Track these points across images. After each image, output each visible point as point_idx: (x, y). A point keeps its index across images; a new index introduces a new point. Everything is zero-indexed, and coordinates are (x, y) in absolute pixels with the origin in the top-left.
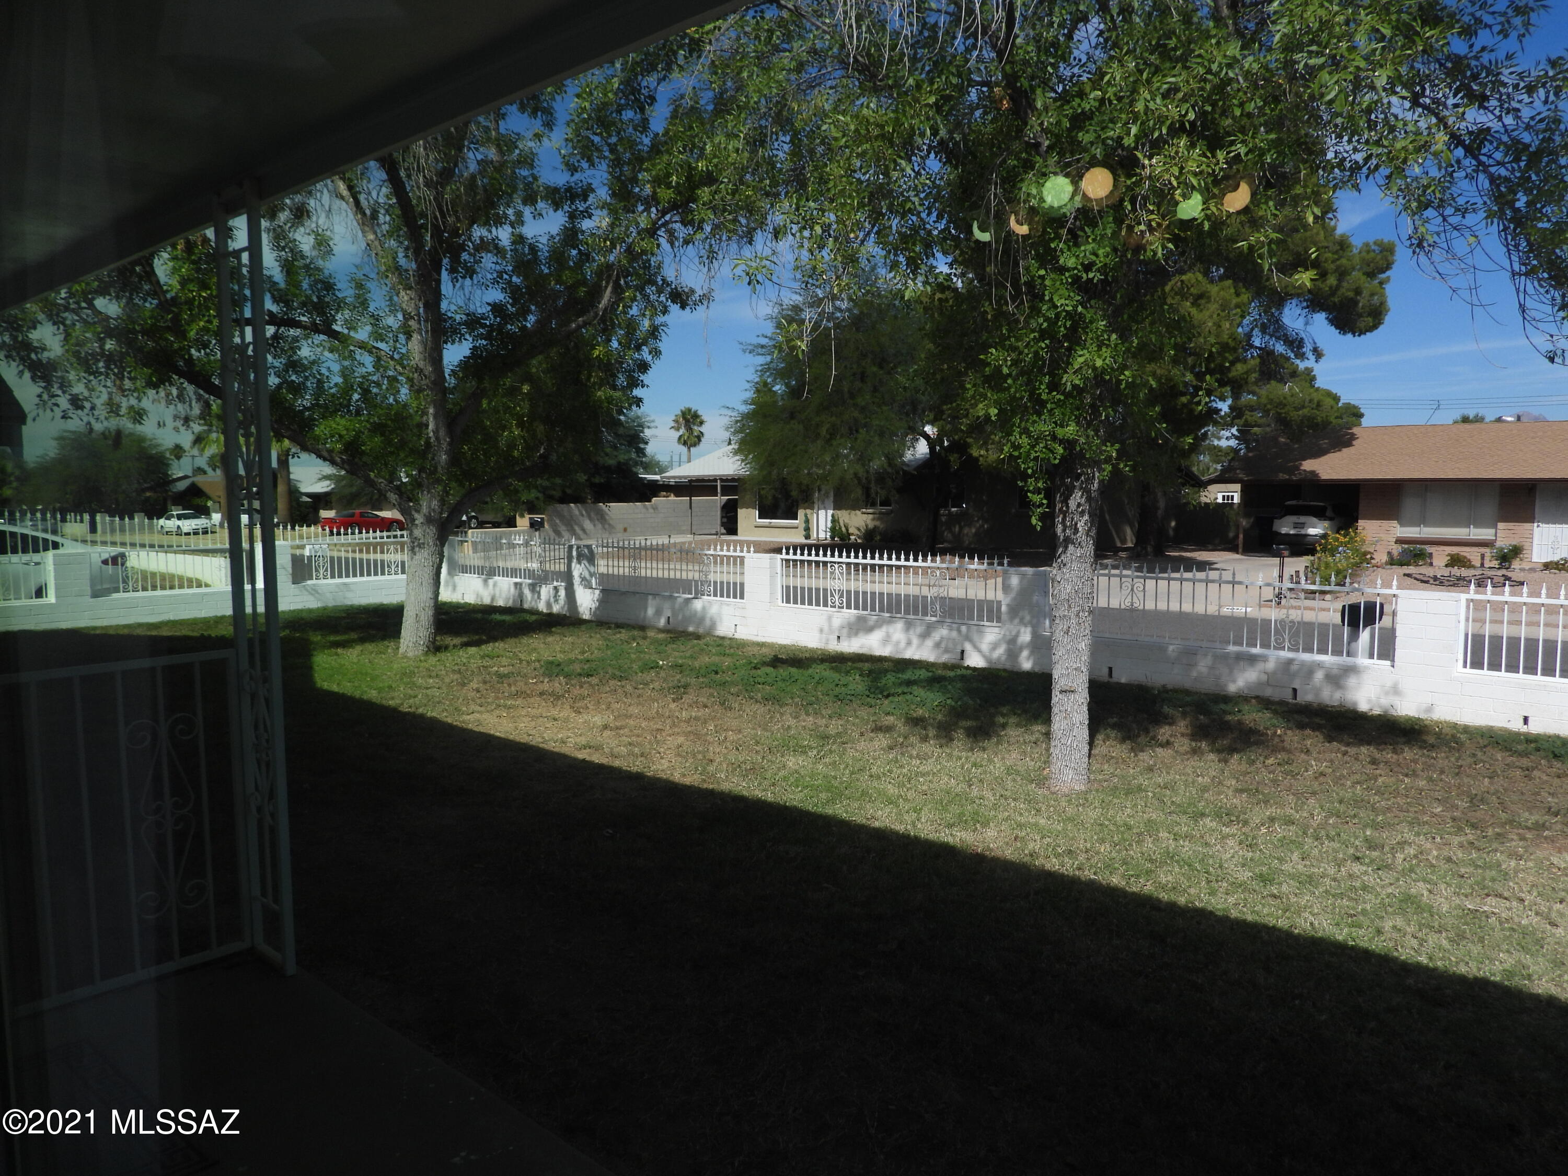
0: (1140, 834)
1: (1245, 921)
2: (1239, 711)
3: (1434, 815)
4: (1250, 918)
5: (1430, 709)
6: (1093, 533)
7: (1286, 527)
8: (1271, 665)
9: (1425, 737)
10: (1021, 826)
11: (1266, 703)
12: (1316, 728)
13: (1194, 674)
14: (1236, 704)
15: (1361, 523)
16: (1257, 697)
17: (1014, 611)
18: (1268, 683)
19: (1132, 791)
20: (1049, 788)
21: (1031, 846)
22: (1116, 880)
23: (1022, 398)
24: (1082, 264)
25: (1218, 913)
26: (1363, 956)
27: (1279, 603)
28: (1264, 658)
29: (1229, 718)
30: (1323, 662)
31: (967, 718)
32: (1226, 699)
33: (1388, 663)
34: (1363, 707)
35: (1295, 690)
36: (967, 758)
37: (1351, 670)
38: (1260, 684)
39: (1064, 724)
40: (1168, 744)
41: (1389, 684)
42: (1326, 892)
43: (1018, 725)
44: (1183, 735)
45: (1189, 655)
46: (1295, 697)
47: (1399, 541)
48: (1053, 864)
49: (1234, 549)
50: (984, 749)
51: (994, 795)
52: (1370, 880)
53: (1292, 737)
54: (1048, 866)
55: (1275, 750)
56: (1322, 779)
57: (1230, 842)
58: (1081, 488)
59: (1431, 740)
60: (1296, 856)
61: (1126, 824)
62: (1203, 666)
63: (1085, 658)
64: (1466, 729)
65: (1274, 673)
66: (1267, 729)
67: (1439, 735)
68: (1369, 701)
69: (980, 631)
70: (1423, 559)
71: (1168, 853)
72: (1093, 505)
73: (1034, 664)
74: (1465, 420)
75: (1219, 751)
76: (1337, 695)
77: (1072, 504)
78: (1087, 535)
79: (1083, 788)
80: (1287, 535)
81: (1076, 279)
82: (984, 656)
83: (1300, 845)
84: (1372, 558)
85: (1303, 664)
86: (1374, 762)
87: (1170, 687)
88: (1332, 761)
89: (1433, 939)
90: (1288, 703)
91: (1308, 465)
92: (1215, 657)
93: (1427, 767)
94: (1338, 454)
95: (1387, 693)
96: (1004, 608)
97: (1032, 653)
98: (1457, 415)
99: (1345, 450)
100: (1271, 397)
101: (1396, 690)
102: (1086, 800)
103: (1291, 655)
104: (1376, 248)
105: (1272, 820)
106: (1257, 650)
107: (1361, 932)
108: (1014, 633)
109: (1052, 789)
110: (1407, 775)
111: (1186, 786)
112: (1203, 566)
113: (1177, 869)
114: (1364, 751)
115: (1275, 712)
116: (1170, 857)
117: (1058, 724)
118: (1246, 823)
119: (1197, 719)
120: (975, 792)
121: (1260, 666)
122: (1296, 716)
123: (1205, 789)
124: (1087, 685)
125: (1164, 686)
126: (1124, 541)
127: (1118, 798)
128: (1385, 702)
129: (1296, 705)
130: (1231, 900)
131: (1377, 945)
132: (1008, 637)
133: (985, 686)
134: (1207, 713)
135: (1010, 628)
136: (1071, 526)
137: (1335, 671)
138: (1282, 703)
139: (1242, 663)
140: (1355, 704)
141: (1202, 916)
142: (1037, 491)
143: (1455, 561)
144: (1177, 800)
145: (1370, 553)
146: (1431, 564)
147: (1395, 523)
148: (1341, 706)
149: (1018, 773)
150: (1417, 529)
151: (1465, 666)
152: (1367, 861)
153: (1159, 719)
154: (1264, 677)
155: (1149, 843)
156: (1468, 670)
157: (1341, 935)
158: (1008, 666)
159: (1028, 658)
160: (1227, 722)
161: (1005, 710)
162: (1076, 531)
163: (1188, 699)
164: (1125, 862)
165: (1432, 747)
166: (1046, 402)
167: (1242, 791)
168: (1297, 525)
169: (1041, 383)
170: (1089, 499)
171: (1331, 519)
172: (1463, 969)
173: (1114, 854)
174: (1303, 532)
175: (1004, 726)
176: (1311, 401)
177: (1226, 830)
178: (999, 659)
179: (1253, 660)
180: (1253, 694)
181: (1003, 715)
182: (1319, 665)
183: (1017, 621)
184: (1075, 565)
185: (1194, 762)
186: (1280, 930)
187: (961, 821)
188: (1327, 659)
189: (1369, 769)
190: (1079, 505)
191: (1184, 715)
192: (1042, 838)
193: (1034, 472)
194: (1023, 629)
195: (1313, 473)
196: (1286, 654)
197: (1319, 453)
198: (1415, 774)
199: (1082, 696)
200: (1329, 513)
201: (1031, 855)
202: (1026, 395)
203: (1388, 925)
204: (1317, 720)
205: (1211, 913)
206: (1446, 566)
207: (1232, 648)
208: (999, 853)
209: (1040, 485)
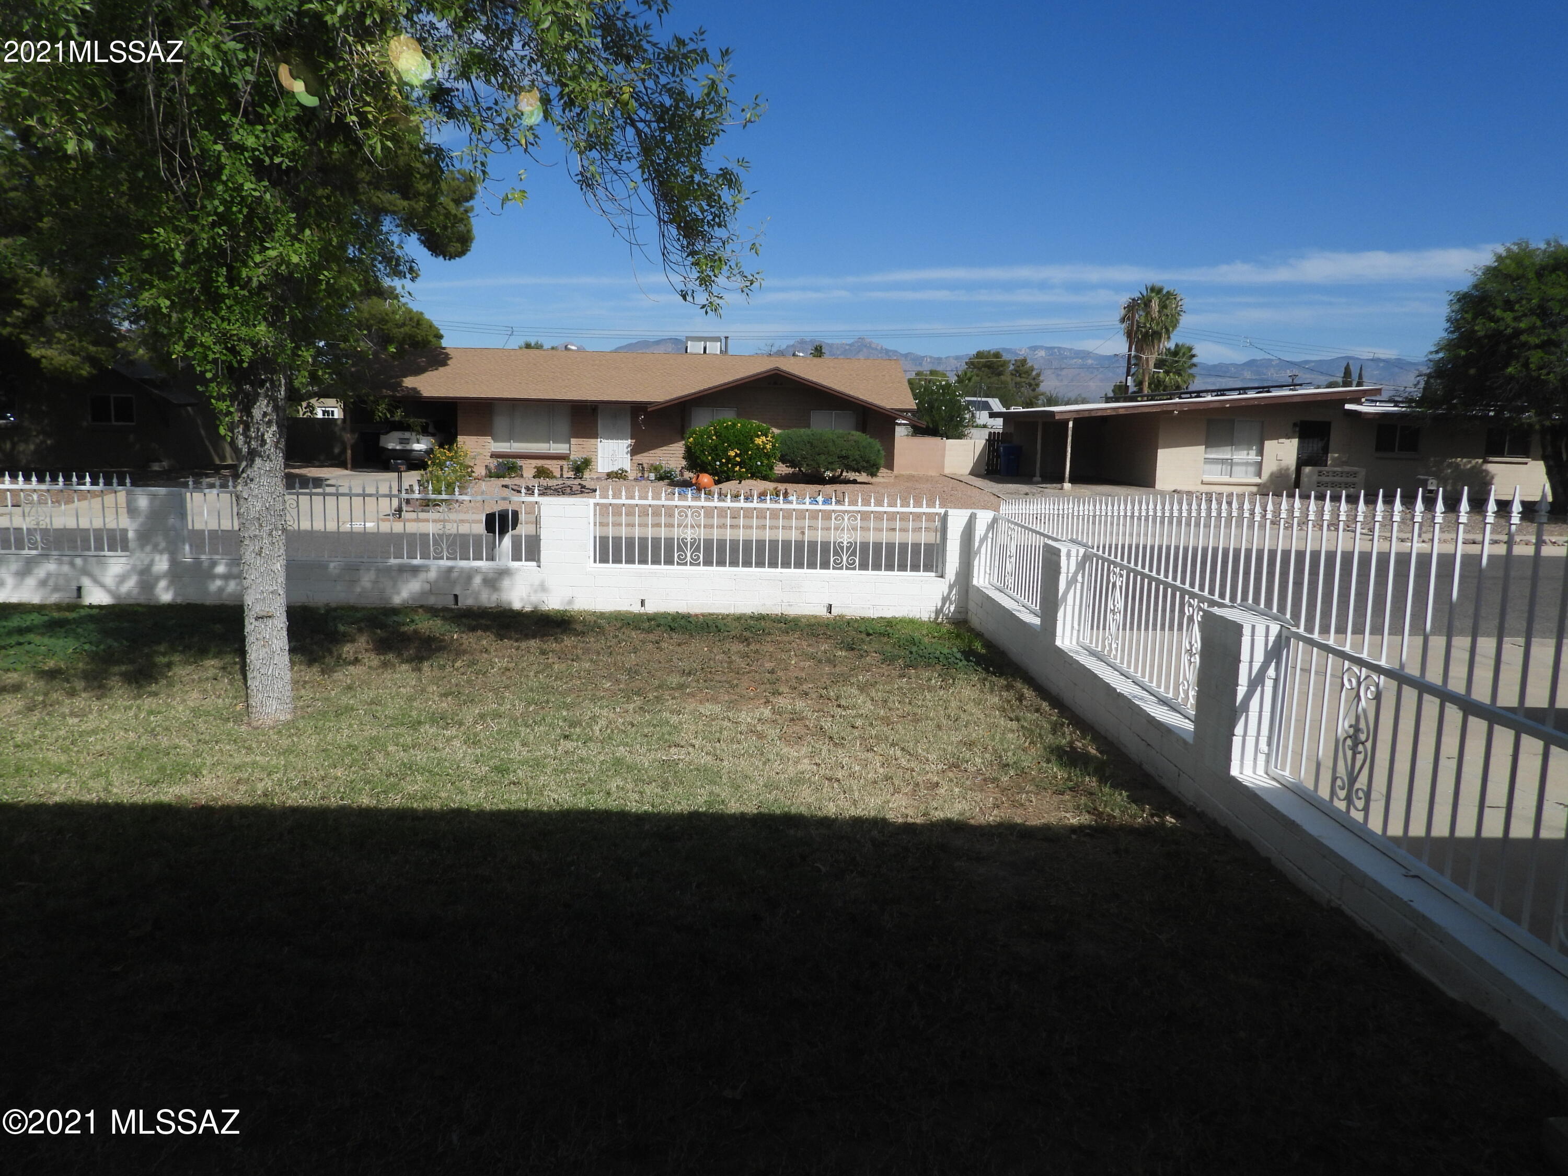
0: (368, 753)
1: (499, 811)
2: (412, 621)
3: (606, 690)
4: (502, 807)
5: (571, 602)
6: (282, 445)
7: (392, 443)
8: (432, 575)
9: (575, 626)
10: (238, 768)
11: (433, 611)
12: (486, 629)
13: (358, 590)
14: (407, 615)
15: (460, 439)
16: (421, 606)
17: (145, 537)
18: (431, 592)
19: (342, 712)
20: (249, 724)
21: (260, 787)
22: (365, 801)
23: (193, 290)
24: (264, 146)
25: (473, 810)
26: (605, 816)
27: (400, 517)
28: (426, 569)
29: (406, 628)
30: (479, 568)
31: (118, 662)
32: (395, 611)
33: (534, 564)
34: (517, 605)
35: (456, 596)
36: (139, 708)
37: (504, 573)
38: (423, 594)
39: (263, 653)
40: (356, 661)
41: (537, 583)
42: (554, 770)
43: (187, 663)
44: (366, 650)
45: (352, 570)
46: (456, 603)
47: (494, 455)
48: (295, 799)
49: (342, 465)
50: (156, 694)
51: (190, 741)
52: (583, 753)
53: (469, 640)
54: (289, 803)
55: (459, 653)
56: (507, 673)
57: (456, 743)
58: (266, 396)
59: (579, 628)
60: (517, 744)
61: (349, 746)
62: (366, 580)
63: (281, 579)
64: (602, 615)
65: (436, 581)
66: (443, 635)
67: (584, 622)
68: (522, 599)
69: (101, 561)
70: (515, 472)
71: (405, 765)
72: (281, 414)
73: (176, 594)
74: (528, 346)
75: (409, 661)
76: (494, 597)
77: (257, 413)
78: (276, 447)
79: (289, 717)
80: (394, 450)
81: (258, 162)
82: (109, 591)
83: (518, 733)
84: (473, 472)
85: (462, 570)
86: (543, 653)
87: (333, 605)
88: (510, 656)
89: (648, 790)
90: (452, 610)
91: (409, 382)
92: (378, 570)
93: (586, 651)
94: (435, 372)
95: (536, 591)
96: (131, 535)
97: (171, 583)
98: (522, 342)
99: (441, 369)
100: (373, 312)
101: (543, 588)
102: (298, 729)
103: (450, 563)
104: (460, 176)
105: (482, 716)
106: (417, 561)
107: (597, 797)
108: (146, 562)
109: (255, 724)
110: (573, 660)
111: (392, 698)
112: (318, 482)
113: (419, 778)
114: (533, 643)
115: (444, 619)
116: (410, 768)
117: (254, 653)
118: (461, 724)
119: (375, 634)
120: (165, 742)
121: (422, 576)
122: (464, 620)
123: (411, 699)
124: (285, 609)
125: (327, 605)
126: (223, 458)
127: (330, 721)
128: (535, 599)
129: (459, 609)
130: (481, 795)
131: (613, 804)
132: (139, 567)
133: (126, 624)
134: (383, 626)
135: (140, 558)
136: (256, 438)
137: (491, 575)
138: (446, 609)
139: (405, 574)
140: (510, 603)
141: (460, 814)
142: (221, 398)
143: (541, 473)
144: (390, 712)
145: (471, 467)
146: (522, 476)
147: (489, 439)
148: (498, 606)
149: (208, 714)
150: (507, 444)
151: (595, 561)
152: (575, 737)
153: (338, 639)
154: (427, 587)
155: (380, 758)
156: (598, 565)
157: (582, 803)
158: (142, 600)
159: (167, 589)
160: (404, 633)
161: (162, 648)
162: (263, 442)
163: (359, 615)
164: (367, 782)
165: (583, 634)
166: (223, 297)
167: (446, 695)
168: (403, 441)
169: (218, 275)
170: (276, 408)
171: (433, 435)
172: (678, 808)
173: (353, 777)
174: (408, 447)
175: (169, 665)
176: (411, 319)
177: (448, 733)
178: (129, 594)
179: (415, 571)
180: (418, 604)
181: (164, 655)
182: (477, 571)
183: (148, 548)
184: (264, 481)
185: (387, 675)
186: (532, 811)
187: (164, 775)
188: (482, 564)
189: (542, 659)
190: (265, 414)
191: (360, 630)
192: (269, 775)
193: (215, 376)
194: (157, 558)
195: (414, 389)
196: (445, 563)
197: (419, 371)
198: (577, 659)
199: (280, 622)
200: (431, 429)
201: (266, 795)
202: (198, 286)
203: (613, 786)
204: (483, 622)
205: (468, 810)
206: (534, 477)
207: (393, 561)
208: (226, 801)
209: (224, 390)
